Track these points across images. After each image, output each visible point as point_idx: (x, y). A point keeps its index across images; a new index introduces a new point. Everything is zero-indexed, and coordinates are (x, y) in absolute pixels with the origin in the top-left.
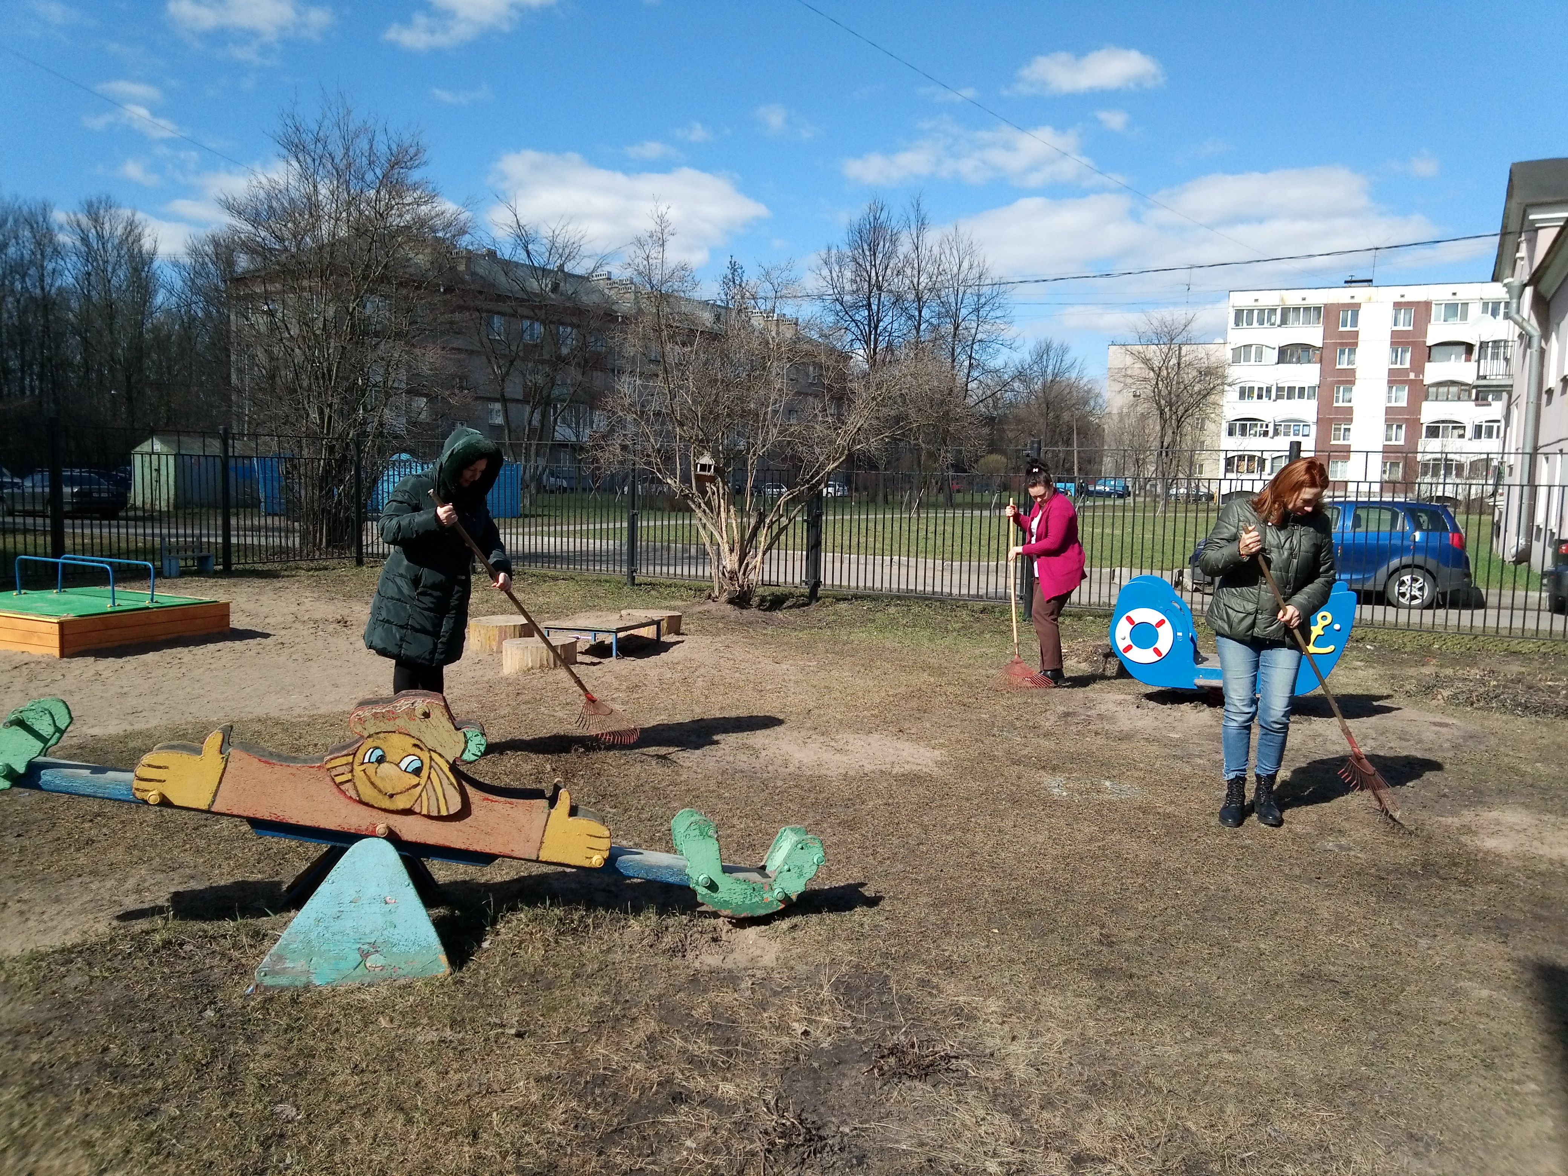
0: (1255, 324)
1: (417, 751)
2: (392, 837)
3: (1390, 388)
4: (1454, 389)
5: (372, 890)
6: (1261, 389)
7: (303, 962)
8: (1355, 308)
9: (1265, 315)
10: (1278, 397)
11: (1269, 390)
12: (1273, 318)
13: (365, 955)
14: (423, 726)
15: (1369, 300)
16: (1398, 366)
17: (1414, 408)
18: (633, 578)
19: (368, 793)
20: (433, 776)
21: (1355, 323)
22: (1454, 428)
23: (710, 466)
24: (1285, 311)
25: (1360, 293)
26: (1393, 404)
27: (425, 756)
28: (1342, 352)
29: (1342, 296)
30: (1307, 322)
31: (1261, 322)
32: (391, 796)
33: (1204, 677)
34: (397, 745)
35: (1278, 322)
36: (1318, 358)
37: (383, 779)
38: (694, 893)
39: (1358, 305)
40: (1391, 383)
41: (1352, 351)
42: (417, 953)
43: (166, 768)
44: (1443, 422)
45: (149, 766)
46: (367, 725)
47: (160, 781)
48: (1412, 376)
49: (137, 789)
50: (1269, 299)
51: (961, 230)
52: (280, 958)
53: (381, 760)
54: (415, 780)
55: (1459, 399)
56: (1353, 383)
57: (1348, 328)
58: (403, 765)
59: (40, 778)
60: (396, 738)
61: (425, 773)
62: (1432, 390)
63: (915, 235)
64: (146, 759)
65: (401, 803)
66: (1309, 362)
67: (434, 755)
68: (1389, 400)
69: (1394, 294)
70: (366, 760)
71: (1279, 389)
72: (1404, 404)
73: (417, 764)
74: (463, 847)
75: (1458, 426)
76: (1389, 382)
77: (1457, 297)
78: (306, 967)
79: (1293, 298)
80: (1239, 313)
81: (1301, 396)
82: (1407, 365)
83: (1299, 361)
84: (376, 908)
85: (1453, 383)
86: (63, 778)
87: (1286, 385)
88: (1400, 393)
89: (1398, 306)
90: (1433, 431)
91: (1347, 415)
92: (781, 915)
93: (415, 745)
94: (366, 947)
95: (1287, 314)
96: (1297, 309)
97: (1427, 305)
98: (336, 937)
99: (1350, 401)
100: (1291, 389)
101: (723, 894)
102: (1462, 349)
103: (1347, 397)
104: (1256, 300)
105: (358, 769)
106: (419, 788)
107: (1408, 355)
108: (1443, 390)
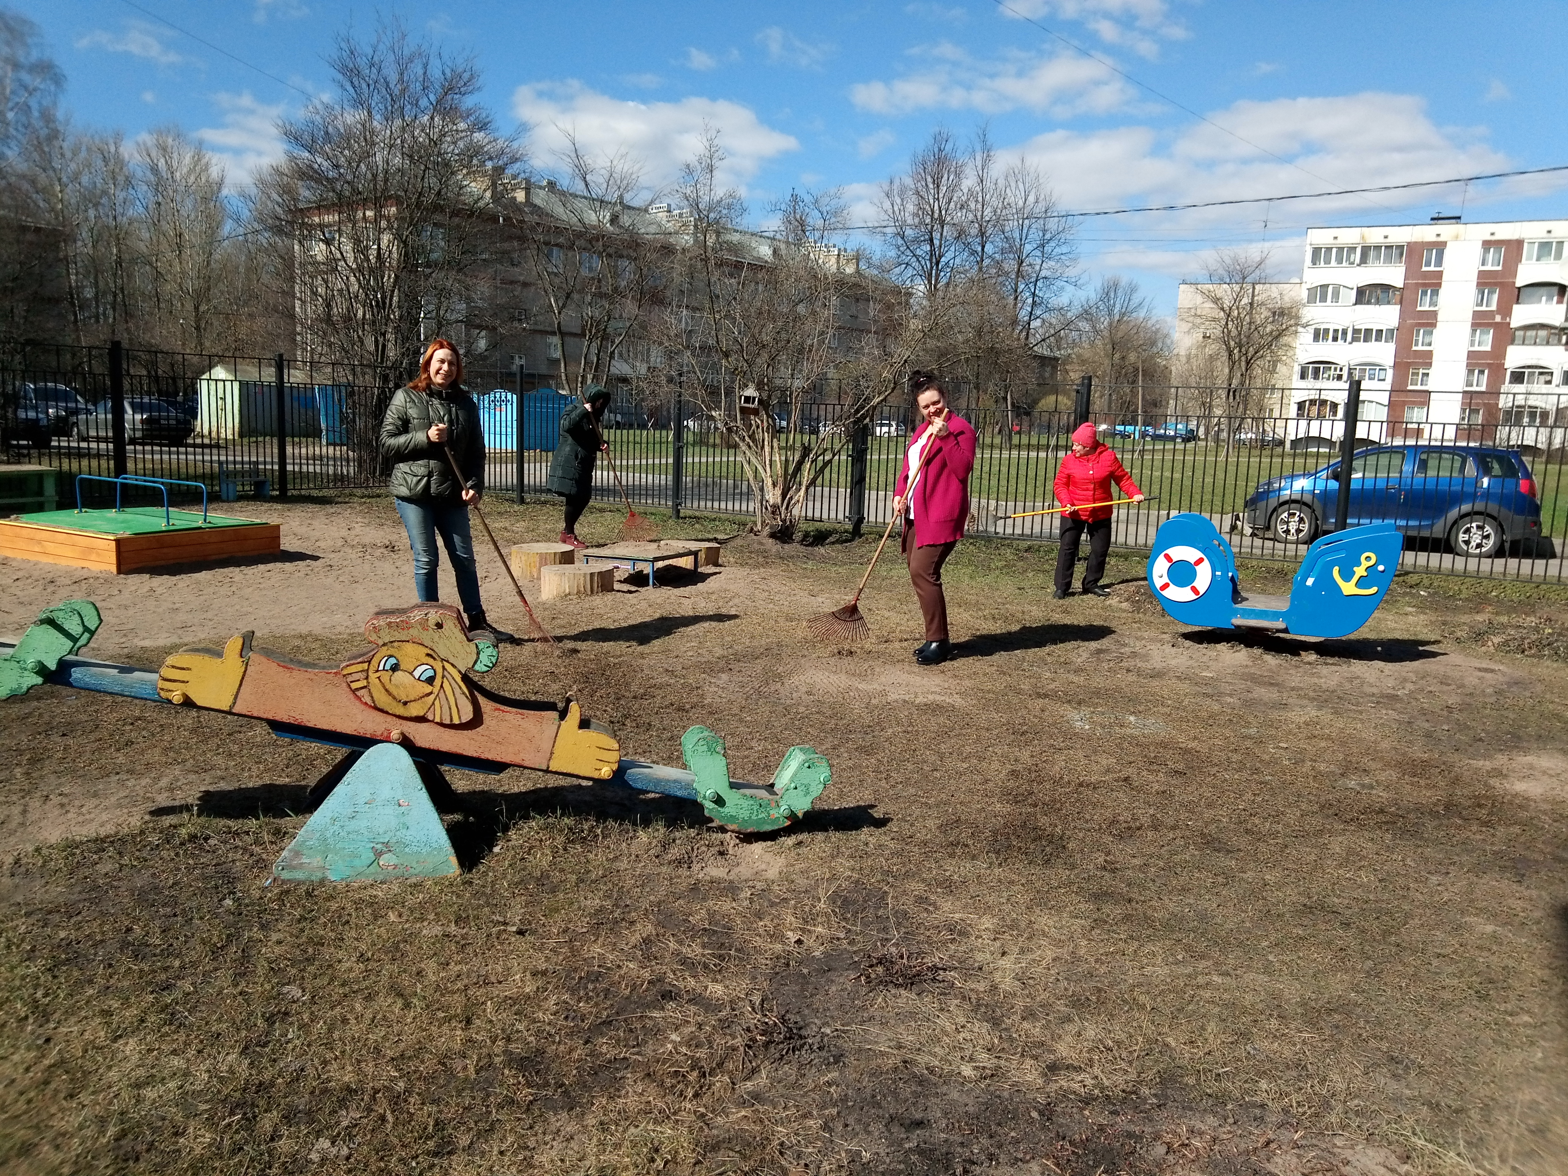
0: (1333, 263)
1: (431, 661)
2: (406, 743)
3: (1474, 331)
4: (1543, 333)
5: (386, 793)
6: (1336, 331)
7: (319, 858)
8: (1440, 247)
9: (1343, 253)
10: (1355, 339)
11: (1345, 332)
12: (1352, 256)
13: (379, 854)
14: (436, 637)
15: (1457, 238)
16: (1484, 308)
17: (1499, 351)
18: (678, 511)
19: (383, 700)
20: (446, 685)
21: (1439, 262)
22: (1541, 374)
23: (754, 398)
24: (1366, 250)
25: (1446, 231)
26: (1476, 348)
27: (438, 666)
28: (1424, 293)
29: (1427, 233)
30: (1389, 260)
31: (1340, 261)
32: (405, 703)
33: (1242, 617)
34: (410, 654)
35: (1358, 261)
36: (1398, 298)
37: (397, 686)
38: (701, 807)
39: (1444, 244)
40: (1475, 326)
41: (1435, 293)
42: (429, 854)
43: (189, 669)
44: (1529, 367)
45: (173, 667)
46: (382, 633)
47: (183, 682)
48: (1498, 319)
49: (162, 689)
50: (1349, 236)
51: (1028, 162)
52: (297, 854)
53: (395, 668)
54: (428, 689)
55: (1548, 343)
56: (1434, 325)
57: (1432, 268)
58: (417, 674)
59: (70, 676)
60: (409, 648)
61: (437, 682)
62: (1520, 334)
63: (980, 167)
64: (170, 660)
65: (415, 710)
66: (1389, 303)
67: (447, 665)
68: (1472, 343)
69: (1484, 232)
70: (381, 668)
71: (1356, 331)
72: (1488, 348)
73: (430, 673)
74: (475, 755)
75: (1545, 373)
76: (1473, 325)
77: (1552, 235)
78: (321, 864)
79: (1375, 236)
80: (1316, 251)
81: (1379, 338)
82: (1494, 307)
83: (1378, 302)
84: (390, 810)
85: (1543, 326)
86: (92, 676)
87: (1363, 327)
88: (1485, 337)
89: (1487, 245)
90: (1518, 377)
91: (1426, 359)
92: (787, 831)
93: (428, 655)
94: (379, 846)
95: (1367, 253)
96: (1378, 248)
97: (1519, 243)
98: (351, 836)
99: (1430, 344)
100: (1368, 332)
101: (729, 809)
102: (1555, 290)
103: (1427, 340)
104: (1336, 238)
105: (373, 676)
106: (432, 697)
107: (1495, 297)
108: (1531, 333)
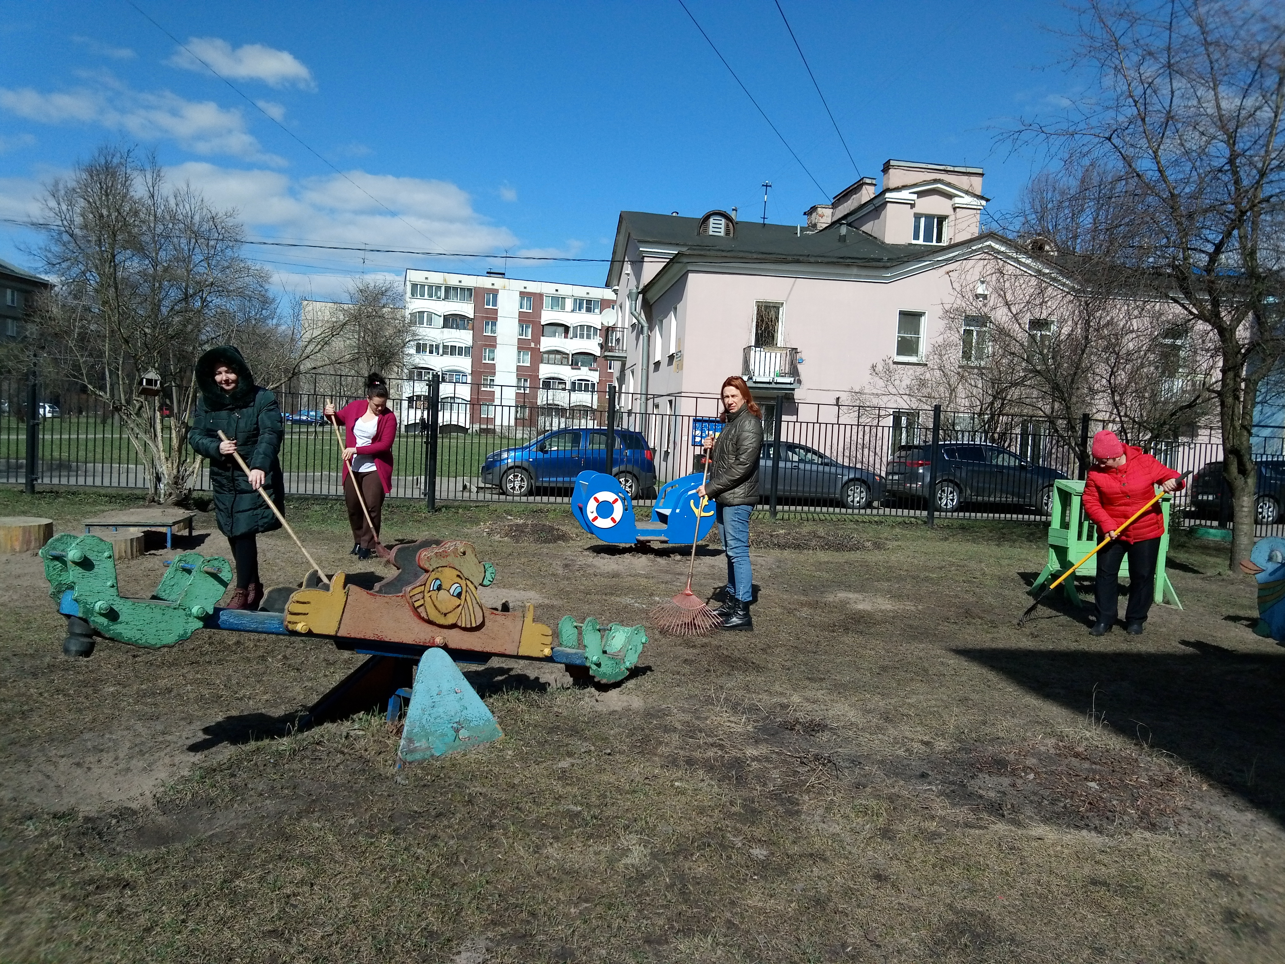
0: (426, 296)
1: (459, 580)
2: (446, 646)
3: (519, 352)
4: (558, 356)
5: (446, 686)
6: (432, 346)
7: (424, 741)
8: (495, 293)
9: (433, 291)
10: (444, 353)
11: (437, 347)
12: (439, 293)
13: (457, 731)
14: (462, 560)
15: (504, 288)
16: (524, 337)
17: (534, 368)
18: (33, 486)
19: (432, 614)
20: (468, 598)
21: (495, 304)
22: (559, 383)
23: (156, 381)
24: (448, 289)
25: (498, 282)
26: (521, 364)
27: (463, 583)
28: (487, 324)
29: (486, 282)
30: (463, 299)
31: (431, 296)
32: (445, 615)
33: (642, 535)
34: (448, 575)
35: (443, 296)
36: (470, 326)
37: (441, 602)
38: (588, 669)
39: (497, 291)
40: (520, 349)
41: (494, 324)
42: (484, 724)
43: (309, 603)
44: (553, 378)
45: (298, 602)
46: (432, 562)
47: (305, 614)
48: (533, 345)
49: (289, 622)
50: (436, 278)
52: (410, 740)
53: (439, 588)
54: (458, 602)
55: (562, 364)
56: (495, 346)
57: (491, 307)
58: (452, 591)
59: (219, 618)
60: (447, 571)
61: (463, 597)
62: (546, 356)
64: (295, 596)
65: (450, 620)
66: (465, 329)
67: (469, 583)
68: (519, 361)
69: (519, 286)
70: (431, 589)
71: (445, 347)
72: (529, 365)
73: (459, 590)
75: (562, 381)
76: (518, 348)
77: (559, 293)
78: (427, 745)
79: (453, 280)
80: (414, 286)
81: (460, 354)
82: (530, 337)
83: (457, 328)
84: (453, 696)
85: (558, 352)
86: (235, 617)
87: (450, 344)
88: (526, 357)
89: (522, 294)
90: (547, 384)
91: (491, 369)
92: (627, 678)
93: (458, 576)
94: (455, 725)
95: (450, 292)
96: (455, 289)
97: (541, 295)
98: (437, 721)
99: (493, 359)
100: (453, 347)
101: (603, 669)
102: (561, 329)
103: (491, 357)
104: (427, 278)
105: (427, 595)
106: (461, 607)
107: (530, 330)
108: (552, 356)
